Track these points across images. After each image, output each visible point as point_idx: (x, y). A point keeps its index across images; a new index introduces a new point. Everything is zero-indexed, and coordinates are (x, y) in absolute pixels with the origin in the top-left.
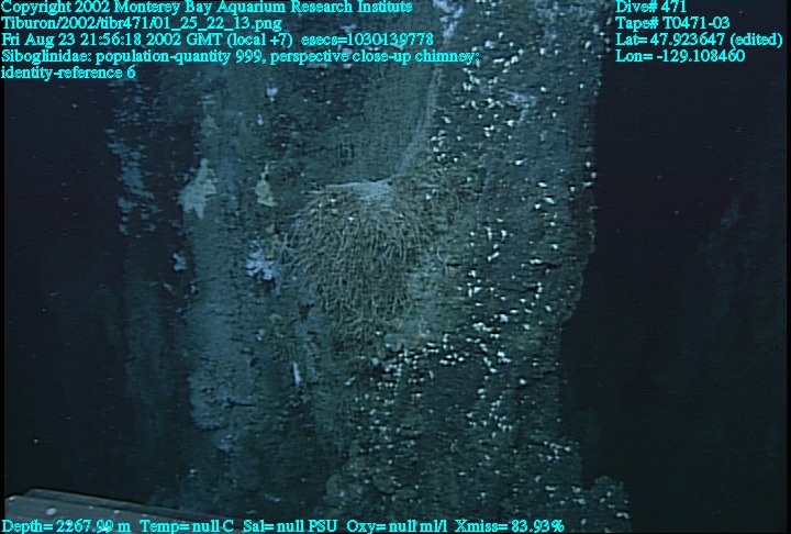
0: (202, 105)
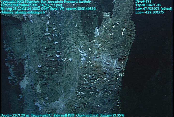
0: (24, 62)
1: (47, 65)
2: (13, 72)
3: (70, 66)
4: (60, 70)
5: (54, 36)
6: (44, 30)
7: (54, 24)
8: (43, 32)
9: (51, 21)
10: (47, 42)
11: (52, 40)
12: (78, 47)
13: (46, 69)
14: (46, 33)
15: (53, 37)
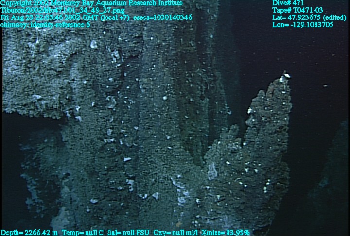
1: (108, 198)
2: (37, 192)
3: (155, 206)
4: (133, 209)
5: (122, 143)
6: (104, 134)
7: (123, 122)
8: (101, 136)
9: (116, 117)
10: (109, 155)
11: (119, 151)
12: (172, 176)
13: (106, 207)
14: (106, 138)
15: (119, 146)
